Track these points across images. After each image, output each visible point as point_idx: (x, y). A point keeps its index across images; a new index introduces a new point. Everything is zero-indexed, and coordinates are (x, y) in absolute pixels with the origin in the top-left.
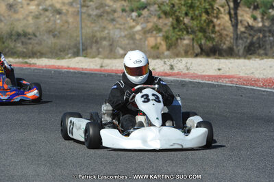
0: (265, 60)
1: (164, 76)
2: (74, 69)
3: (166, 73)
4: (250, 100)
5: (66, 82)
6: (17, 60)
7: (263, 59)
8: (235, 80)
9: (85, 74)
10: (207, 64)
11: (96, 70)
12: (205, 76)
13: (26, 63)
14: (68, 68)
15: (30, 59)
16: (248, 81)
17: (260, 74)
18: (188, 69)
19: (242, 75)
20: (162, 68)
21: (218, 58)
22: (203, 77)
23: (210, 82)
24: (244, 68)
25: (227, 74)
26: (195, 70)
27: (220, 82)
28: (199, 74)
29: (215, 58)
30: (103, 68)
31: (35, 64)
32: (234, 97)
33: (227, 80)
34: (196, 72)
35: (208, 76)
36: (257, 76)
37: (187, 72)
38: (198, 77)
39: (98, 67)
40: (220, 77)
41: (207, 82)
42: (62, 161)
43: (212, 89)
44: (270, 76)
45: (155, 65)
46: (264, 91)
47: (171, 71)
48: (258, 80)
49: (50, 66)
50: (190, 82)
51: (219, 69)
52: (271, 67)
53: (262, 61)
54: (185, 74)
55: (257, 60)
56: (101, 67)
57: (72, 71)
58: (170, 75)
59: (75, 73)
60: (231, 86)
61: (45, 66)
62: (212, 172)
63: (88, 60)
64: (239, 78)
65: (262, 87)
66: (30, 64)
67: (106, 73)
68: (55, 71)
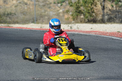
0: (113, 24)
1: (67, 31)
2: (29, 28)
3: (68, 30)
4: (101, 41)
5: (23, 34)
6: (5, 25)
7: (112, 24)
8: (98, 33)
9: (33, 30)
10: (87, 26)
11: (38, 29)
12: (85, 31)
13: (9, 26)
14: (27, 28)
15: (11, 25)
16: (103, 33)
17: (109, 30)
18: (78, 28)
19: (101, 31)
20: (67, 28)
21: (92, 24)
22: (84, 32)
23: (86, 34)
24: (102, 28)
25: (95, 30)
26: (81, 29)
27: (91, 34)
28: (83, 30)
29: (91, 24)
30: (42, 28)
31: (12, 27)
32: (94, 40)
33: (94, 33)
34: (82, 30)
35: (86, 31)
36: (108, 31)
37: (78, 30)
38: (82, 31)
39: (39, 28)
40: (91, 32)
41: (84, 34)
42: (11, 67)
43: (86, 37)
44: (113, 31)
45: (64, 27)
46: (108, 38)
47: (71, 29)
48: (107, 33)
49: (18, 27)
50: (77, 34)
51: (92, 28)
52: (114, 27)
53: (112, 25)
54: (76, 31)
55: (110, 24)
56: (41, 27)
57: (27, 29)
58: (70, 31)
59: (28, 30)
60: (94, 36)
61: (17, 27)
62: (74, 71)
63: (36, 25)
64: (100, 32)
65: (108, 36)
66: (10, 27)
67: (42, 30)
68: (20, 29)
